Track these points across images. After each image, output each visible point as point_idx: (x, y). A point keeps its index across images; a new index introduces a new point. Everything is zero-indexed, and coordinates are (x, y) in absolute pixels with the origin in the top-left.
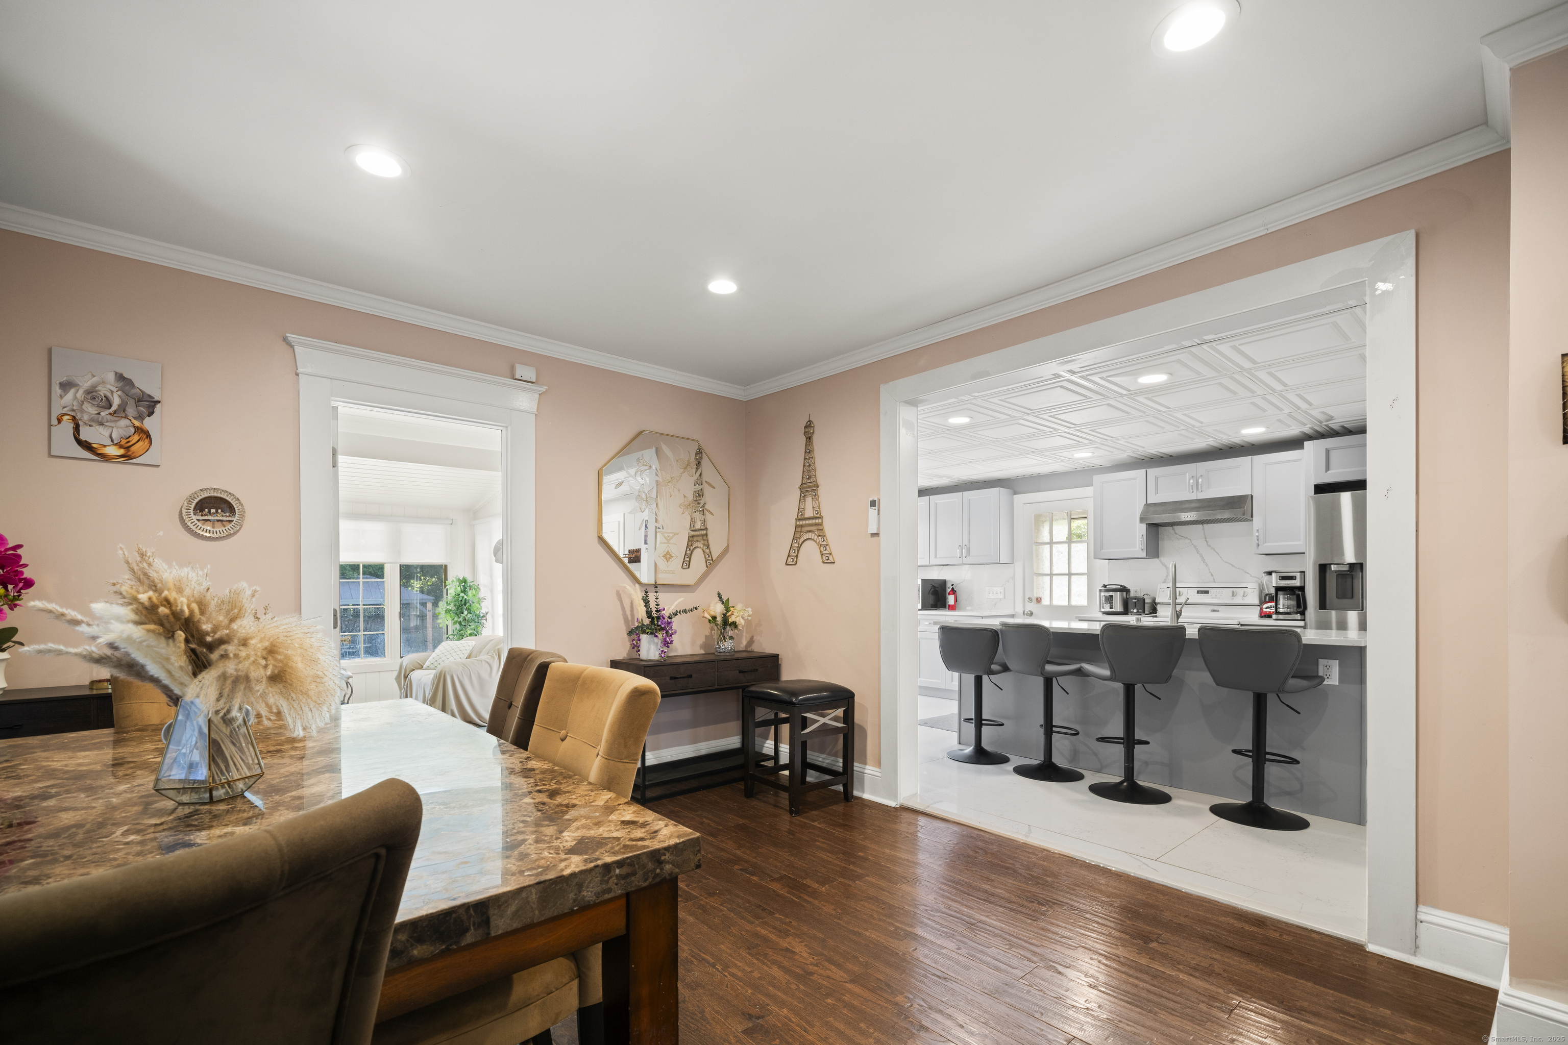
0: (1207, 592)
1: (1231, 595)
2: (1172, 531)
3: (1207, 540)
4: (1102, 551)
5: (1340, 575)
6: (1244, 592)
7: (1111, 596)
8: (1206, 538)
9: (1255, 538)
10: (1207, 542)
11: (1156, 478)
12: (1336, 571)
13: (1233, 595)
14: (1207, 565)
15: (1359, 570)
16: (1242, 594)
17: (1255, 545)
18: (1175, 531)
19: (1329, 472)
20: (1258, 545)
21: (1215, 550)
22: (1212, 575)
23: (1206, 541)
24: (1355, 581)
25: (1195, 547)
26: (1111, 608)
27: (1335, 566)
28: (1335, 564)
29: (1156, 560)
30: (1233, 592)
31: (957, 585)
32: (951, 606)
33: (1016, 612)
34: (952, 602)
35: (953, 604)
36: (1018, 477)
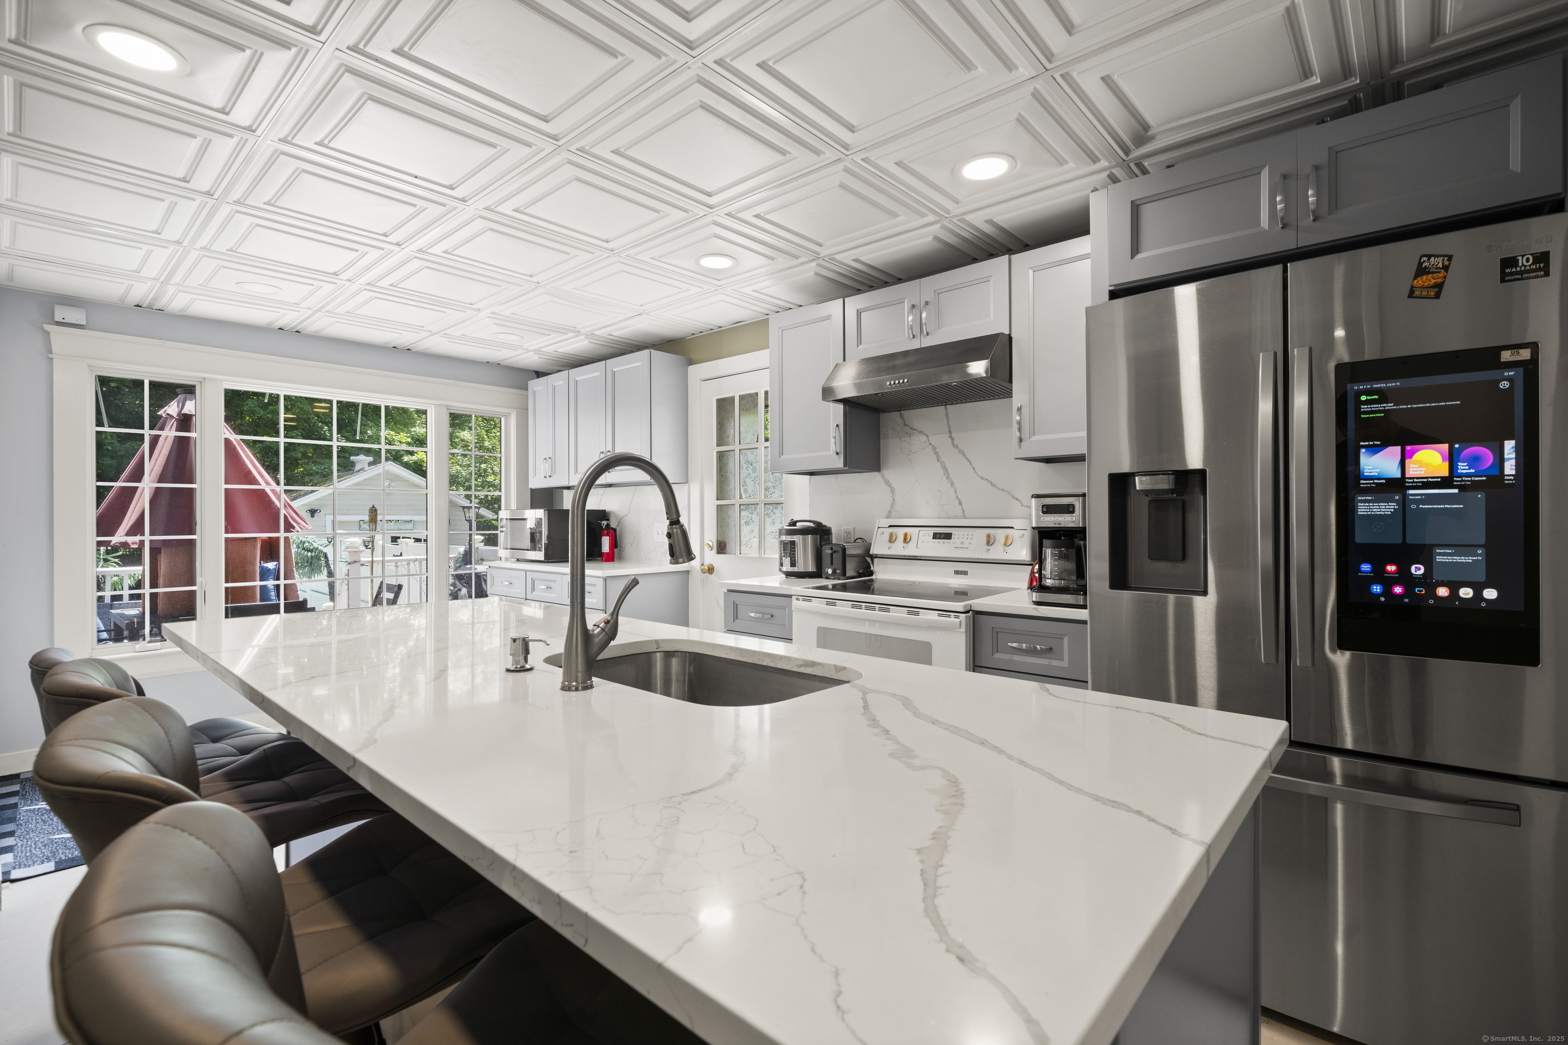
0: (948, 536)
1: (985, 542)
2: (900, 421)
3: (953, 435)
4: (782, 457)
5: (1157, 499)
6: (1007, 537)
7: (793, 543)
8: (950, 432)
9: (1016, 426)
10: (952, 439)
11: (859, 313)
12: (1146, 492)
13: (988, 543)
14: (952, 484)
15: (1197, 490)
16: (1003, 541)
17: (1016, 441)
18: (903, 419)
19: (1139, 257)
20: (1021, 440)
21: (964, 455)
22: (960, 503)
23: (951, 437)
24: (1190, 517)
25: (934, 448)
26: (793, 564)
27: (1144, 478)
28: (1146, 473)
29: (876, 474)
30: (989, 536)
31: (621, 519)
32: (605, 554)
33: (691, 566)
34: (606, 548)
35: (608, 551)
36: (693, 334)
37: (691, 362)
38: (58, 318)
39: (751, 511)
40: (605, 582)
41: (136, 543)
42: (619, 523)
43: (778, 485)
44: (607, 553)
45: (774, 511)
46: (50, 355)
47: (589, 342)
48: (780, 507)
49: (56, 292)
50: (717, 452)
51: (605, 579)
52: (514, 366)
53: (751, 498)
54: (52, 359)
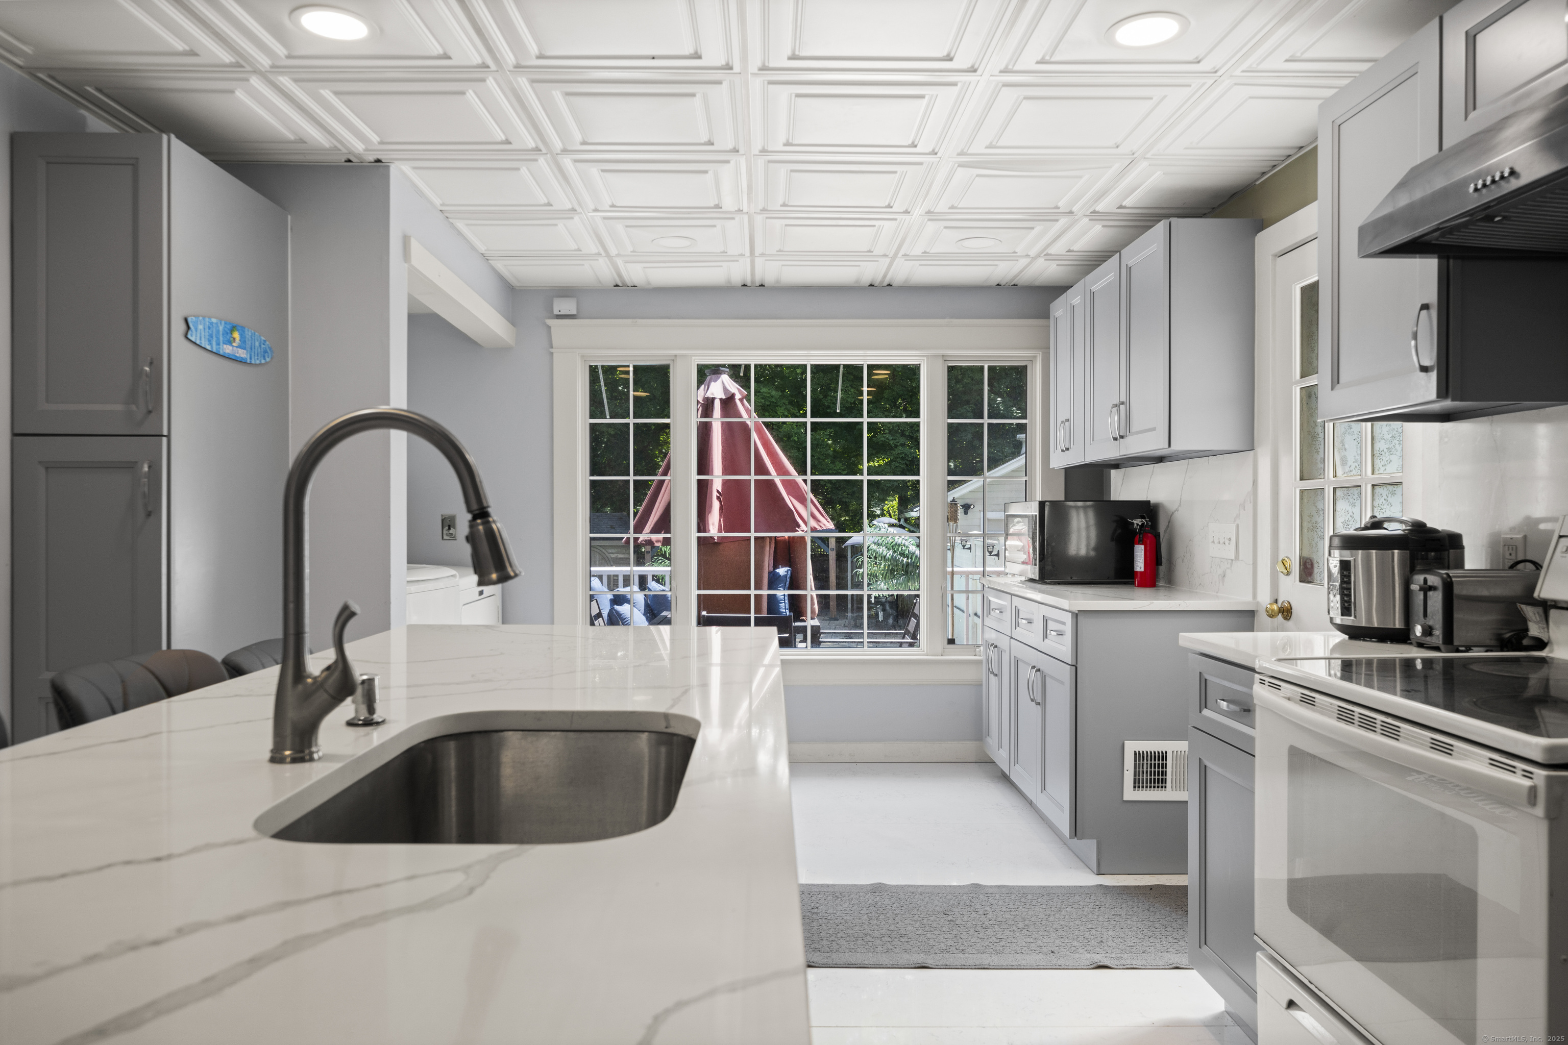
7: (1345, 566)
26: (1346, 610)
31: (1171, 516)
32: (1139, 574)
33: (1258, 603)
34: (1139, 565)
35: (1142, 570)
36: (1264, 173)
37: (1262, 225)
38: (556, 312)
39: (1351, 500)
40: (1075, 620)
41: (660, 541)
42: (1169, 522)
43: (1397, 446)
44: (1141, 572)
45: (1390, 499)
46: (551, 350)
47: (1103, 226)
48: (1398, 489)
49: (556, 285)
50: (1301, 388)
51: (1076, 615)
52: (1037, 283)
53: (1352, 474)
54: (552, 353)
